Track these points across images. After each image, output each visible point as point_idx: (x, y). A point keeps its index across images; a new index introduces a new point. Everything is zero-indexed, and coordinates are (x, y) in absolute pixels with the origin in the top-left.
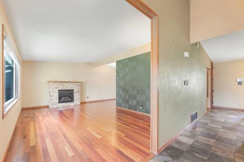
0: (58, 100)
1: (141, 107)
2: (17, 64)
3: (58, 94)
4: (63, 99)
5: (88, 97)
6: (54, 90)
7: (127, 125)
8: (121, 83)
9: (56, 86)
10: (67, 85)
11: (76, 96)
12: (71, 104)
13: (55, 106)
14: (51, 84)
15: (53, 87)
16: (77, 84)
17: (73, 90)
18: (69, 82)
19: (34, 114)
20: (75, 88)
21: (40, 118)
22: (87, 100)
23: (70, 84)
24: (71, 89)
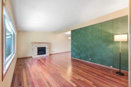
0: (37, 53)
1: (90, 59)
2: (14, 32)
3: (37, 50)
4: (40, 52)
5: (53, 51)
6: (35, 47)
7: (88, 73)
8: (74, 44)
9: (36, 45)
10: (42, 45)
11: (47, 51)
12: (44, 55)
13: (36, 57)
14: (33, 44)
15: (35, 46)
16: (47, 44)
17: (45, 47)
18: (43, 43)
19: (24, 62)
20: (46, 46)
21: (29, 65)
22: (53, 53)
23: (44, 44)
24: (44, 47)
